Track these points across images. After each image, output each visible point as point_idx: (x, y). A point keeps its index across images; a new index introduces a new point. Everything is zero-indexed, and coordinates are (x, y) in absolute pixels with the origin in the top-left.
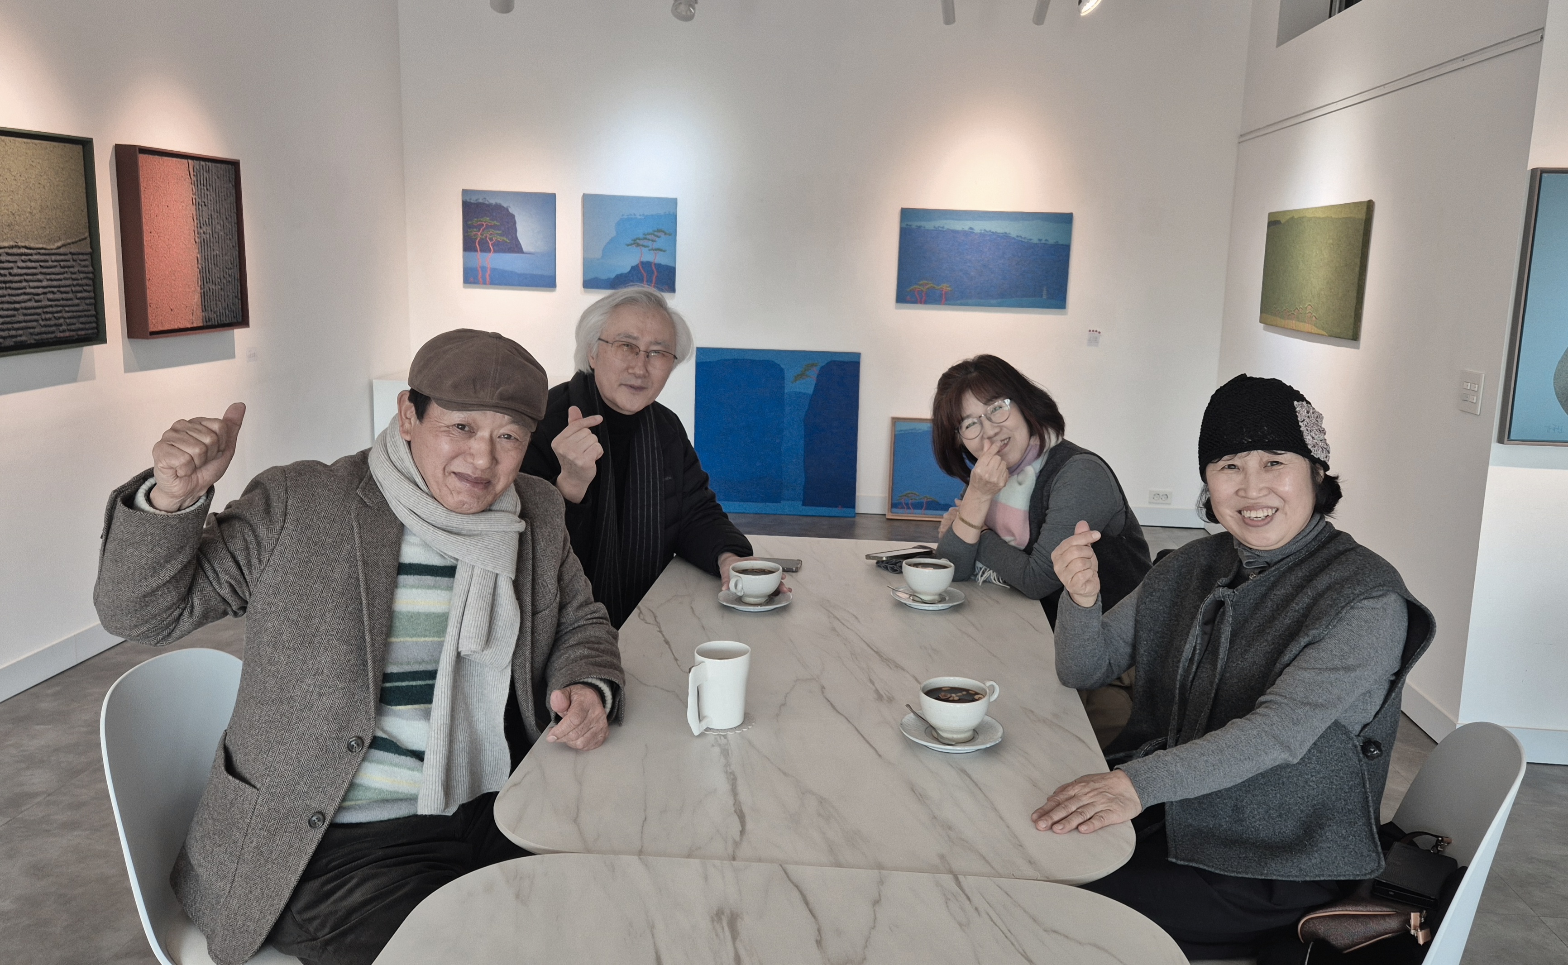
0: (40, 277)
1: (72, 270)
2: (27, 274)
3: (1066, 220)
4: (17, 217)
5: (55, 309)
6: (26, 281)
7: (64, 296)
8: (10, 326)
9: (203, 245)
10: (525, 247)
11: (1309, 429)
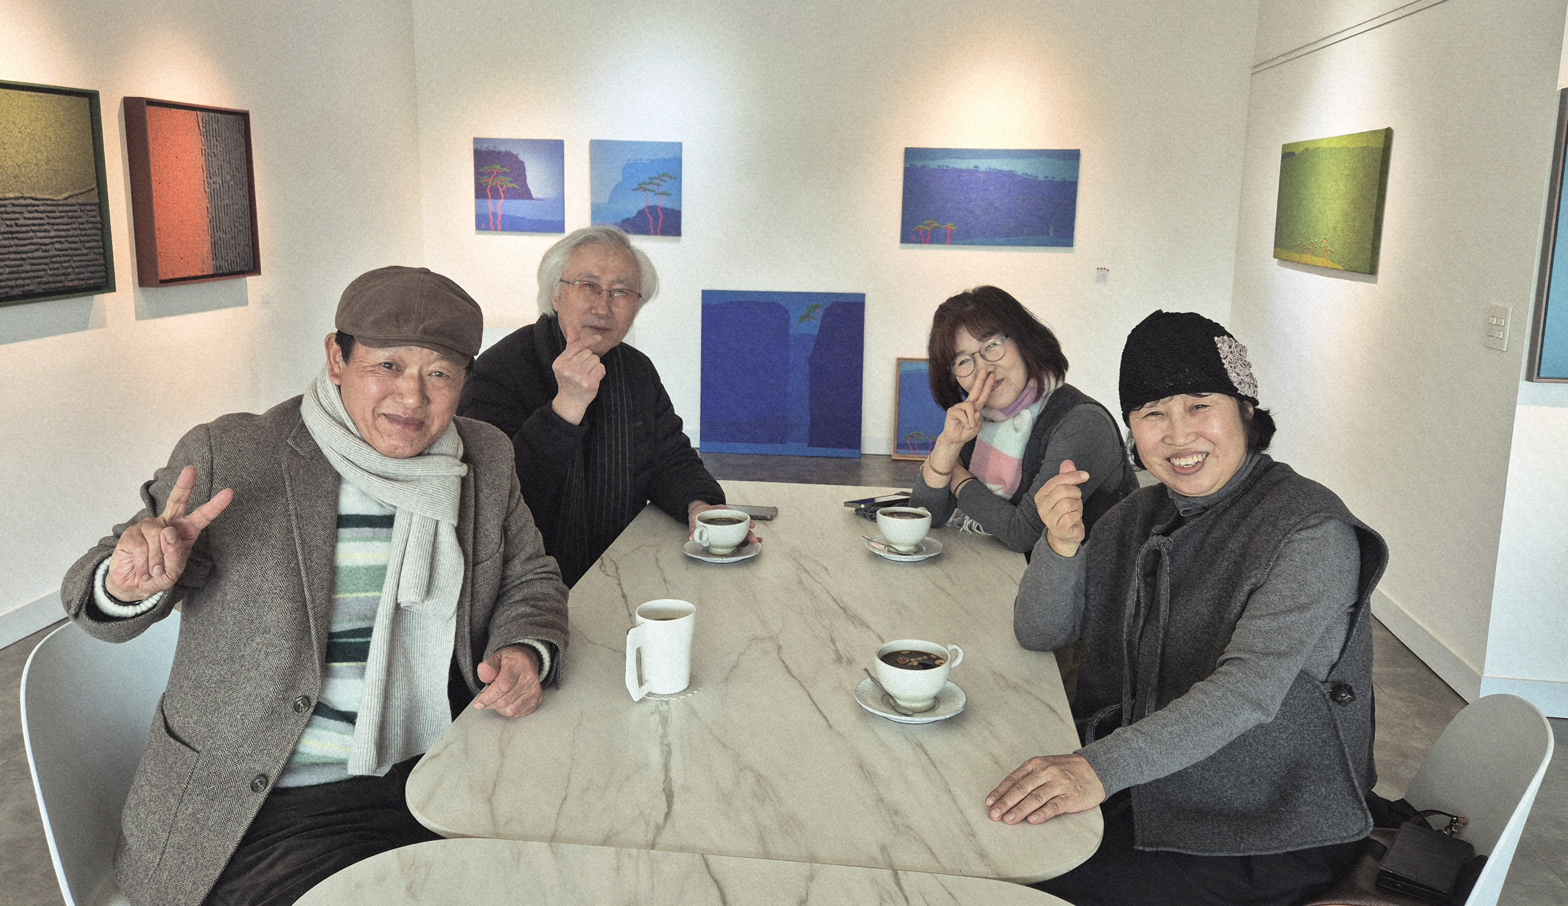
0: (47, 227)
1: (79, 220)
2: (34, 225)
3: (1073, 156)
4: (23, 169)
5: (63, 259)
6: (34, 231)
7: (73, 245)
8: (17, 276)
9: (214, 195)
10: (535, 192)
11: (1233, 365)
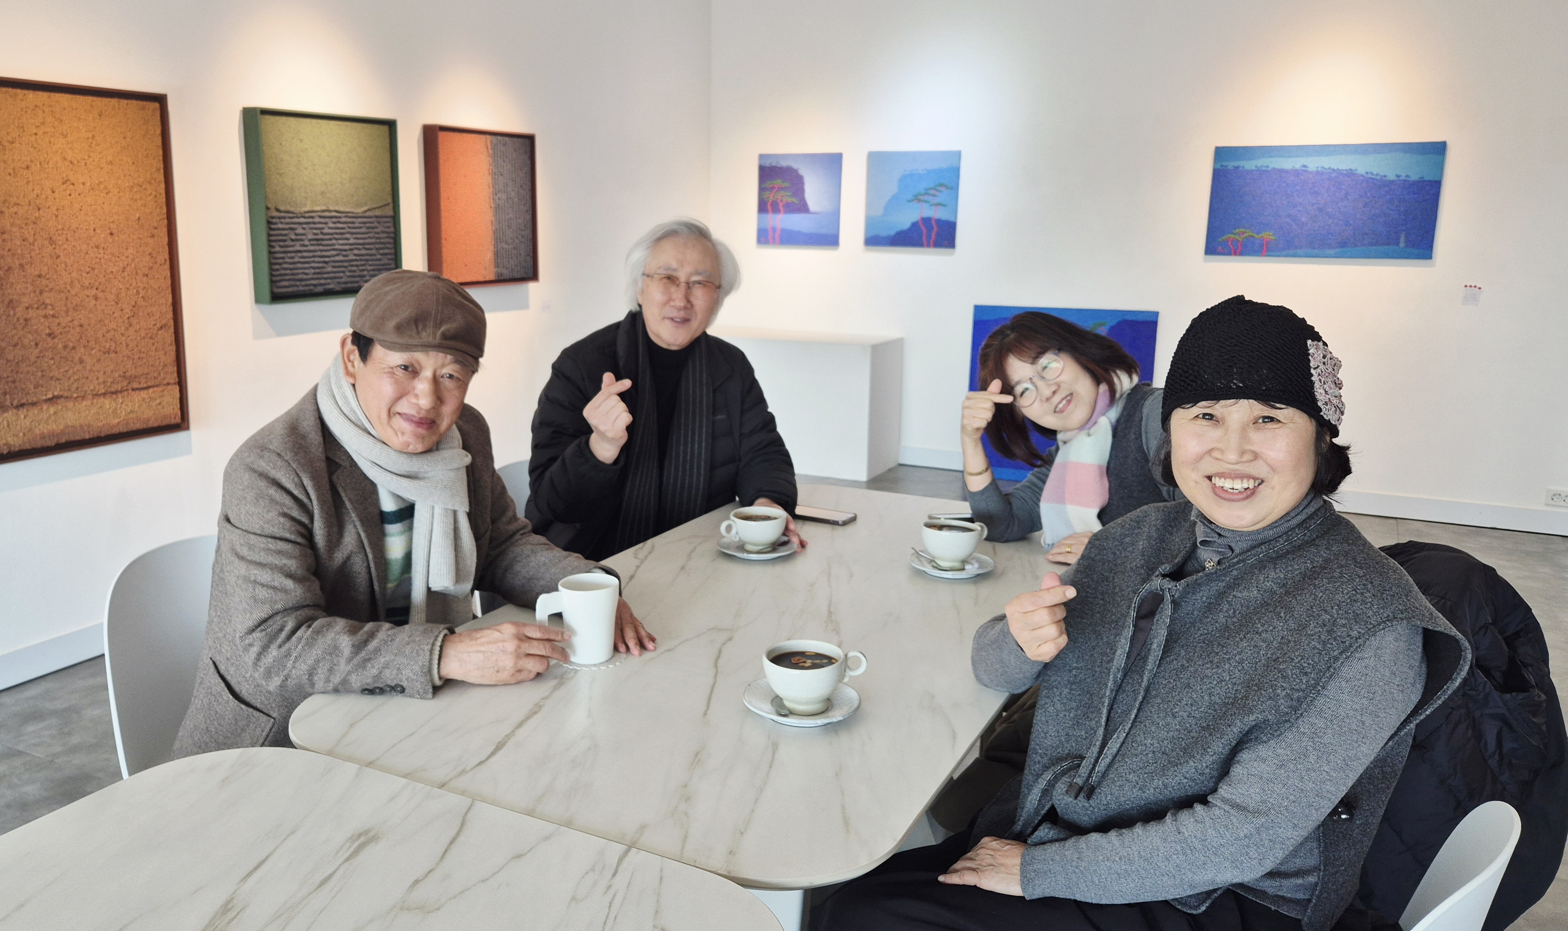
0: (347, 236)
1: (376, 230)
2: (337, 234)
3: (1439, 149)
4: (329, 187)
5: (359, 263)
6: (336, 239)
7: (368, 252)
8: (319, 276)
9: (497, 209)
10: (811, 206)
11: (1323, 380)
